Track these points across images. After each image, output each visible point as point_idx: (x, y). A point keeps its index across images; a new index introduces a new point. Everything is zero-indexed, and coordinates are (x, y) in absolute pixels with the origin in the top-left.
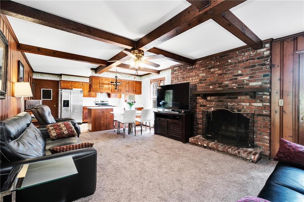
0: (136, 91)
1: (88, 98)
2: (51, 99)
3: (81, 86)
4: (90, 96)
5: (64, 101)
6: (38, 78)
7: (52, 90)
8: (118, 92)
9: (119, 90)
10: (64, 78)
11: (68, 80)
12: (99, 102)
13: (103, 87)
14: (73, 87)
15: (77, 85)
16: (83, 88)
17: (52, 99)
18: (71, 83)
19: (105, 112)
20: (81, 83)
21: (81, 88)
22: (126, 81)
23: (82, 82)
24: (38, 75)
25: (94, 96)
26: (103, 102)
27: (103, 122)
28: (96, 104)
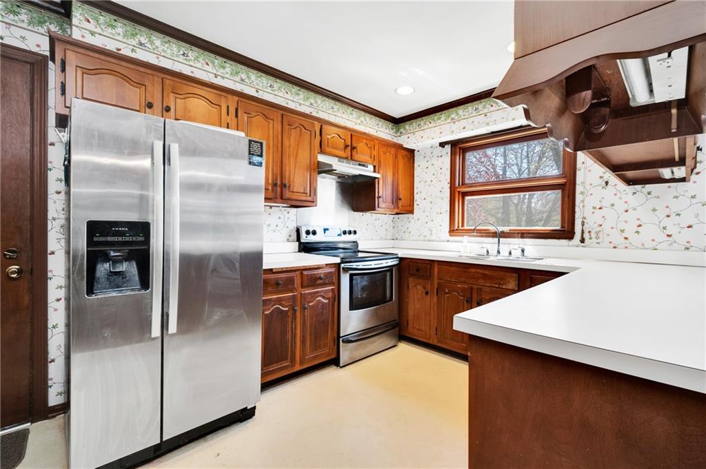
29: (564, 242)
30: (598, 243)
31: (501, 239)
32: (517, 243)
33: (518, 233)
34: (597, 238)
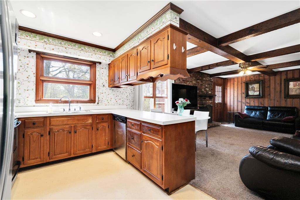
29: (92, 104)
30: (102, 104)
31: (70, 104)
32: (75, 105)
33: (76, 101)
34: (102, 102)
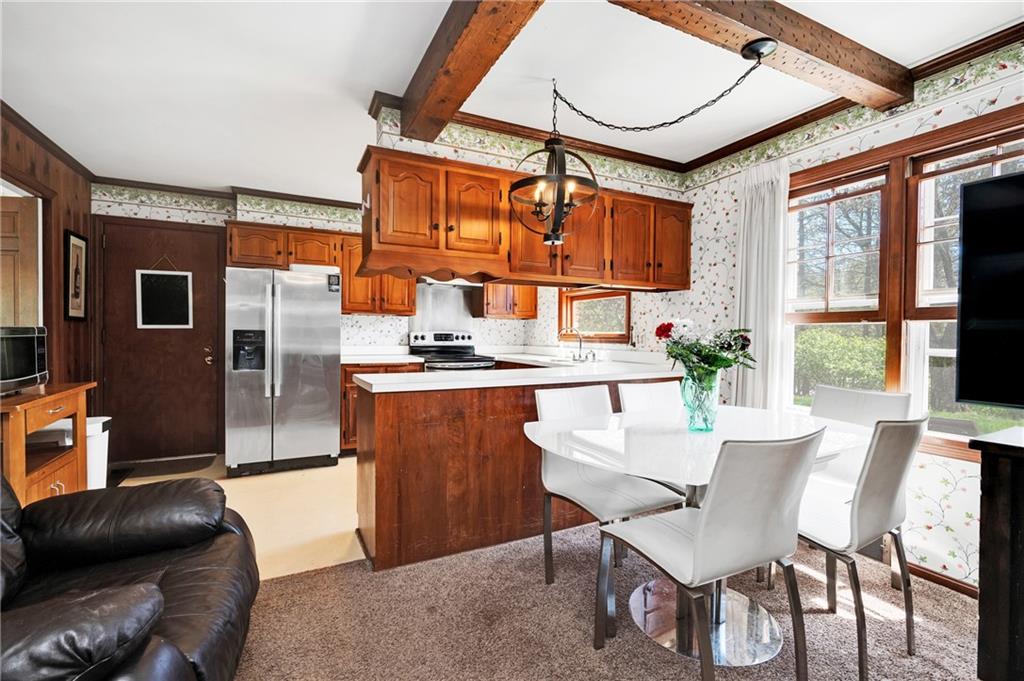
0: (660, 265)
1: (372, 318)
2: (187, 323)
3: (338, 253)
4: (381, 308)
5: (236, 333)
6: (116, 211)
7: (189, 275)
8: (555, 274)
9: (559, 260)
10: (249, 212)
11: (268, 221)
12: (430, 341)
13: (452, 235)
14: (296, 258)
15: (313, 246)
16: (346, 265)
17: (190, 326)
18: (281, 237)
19: (467, 411)
20: (338, 240)
21: (334, 262)
22: (602, 200)
23: (339, 233)
24: (119, 199)
25: (401, 308)
26: (447, 337)
27: (456, 493)
28: (414, 351)
